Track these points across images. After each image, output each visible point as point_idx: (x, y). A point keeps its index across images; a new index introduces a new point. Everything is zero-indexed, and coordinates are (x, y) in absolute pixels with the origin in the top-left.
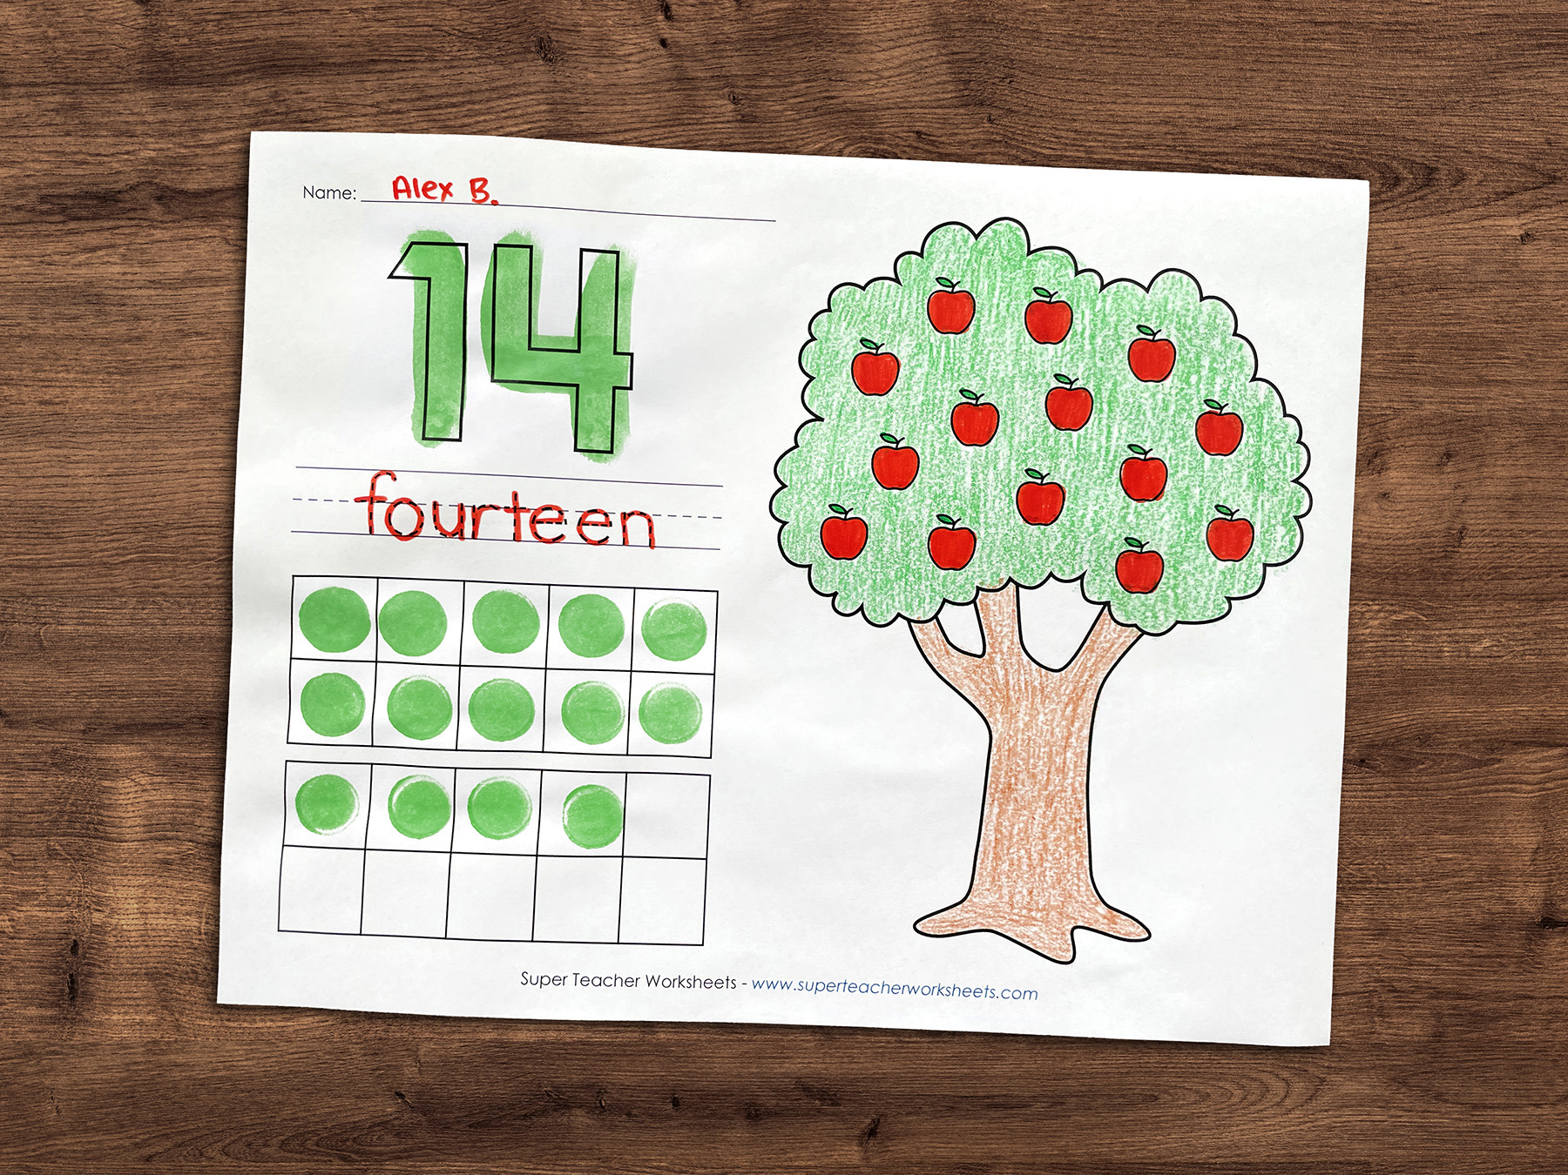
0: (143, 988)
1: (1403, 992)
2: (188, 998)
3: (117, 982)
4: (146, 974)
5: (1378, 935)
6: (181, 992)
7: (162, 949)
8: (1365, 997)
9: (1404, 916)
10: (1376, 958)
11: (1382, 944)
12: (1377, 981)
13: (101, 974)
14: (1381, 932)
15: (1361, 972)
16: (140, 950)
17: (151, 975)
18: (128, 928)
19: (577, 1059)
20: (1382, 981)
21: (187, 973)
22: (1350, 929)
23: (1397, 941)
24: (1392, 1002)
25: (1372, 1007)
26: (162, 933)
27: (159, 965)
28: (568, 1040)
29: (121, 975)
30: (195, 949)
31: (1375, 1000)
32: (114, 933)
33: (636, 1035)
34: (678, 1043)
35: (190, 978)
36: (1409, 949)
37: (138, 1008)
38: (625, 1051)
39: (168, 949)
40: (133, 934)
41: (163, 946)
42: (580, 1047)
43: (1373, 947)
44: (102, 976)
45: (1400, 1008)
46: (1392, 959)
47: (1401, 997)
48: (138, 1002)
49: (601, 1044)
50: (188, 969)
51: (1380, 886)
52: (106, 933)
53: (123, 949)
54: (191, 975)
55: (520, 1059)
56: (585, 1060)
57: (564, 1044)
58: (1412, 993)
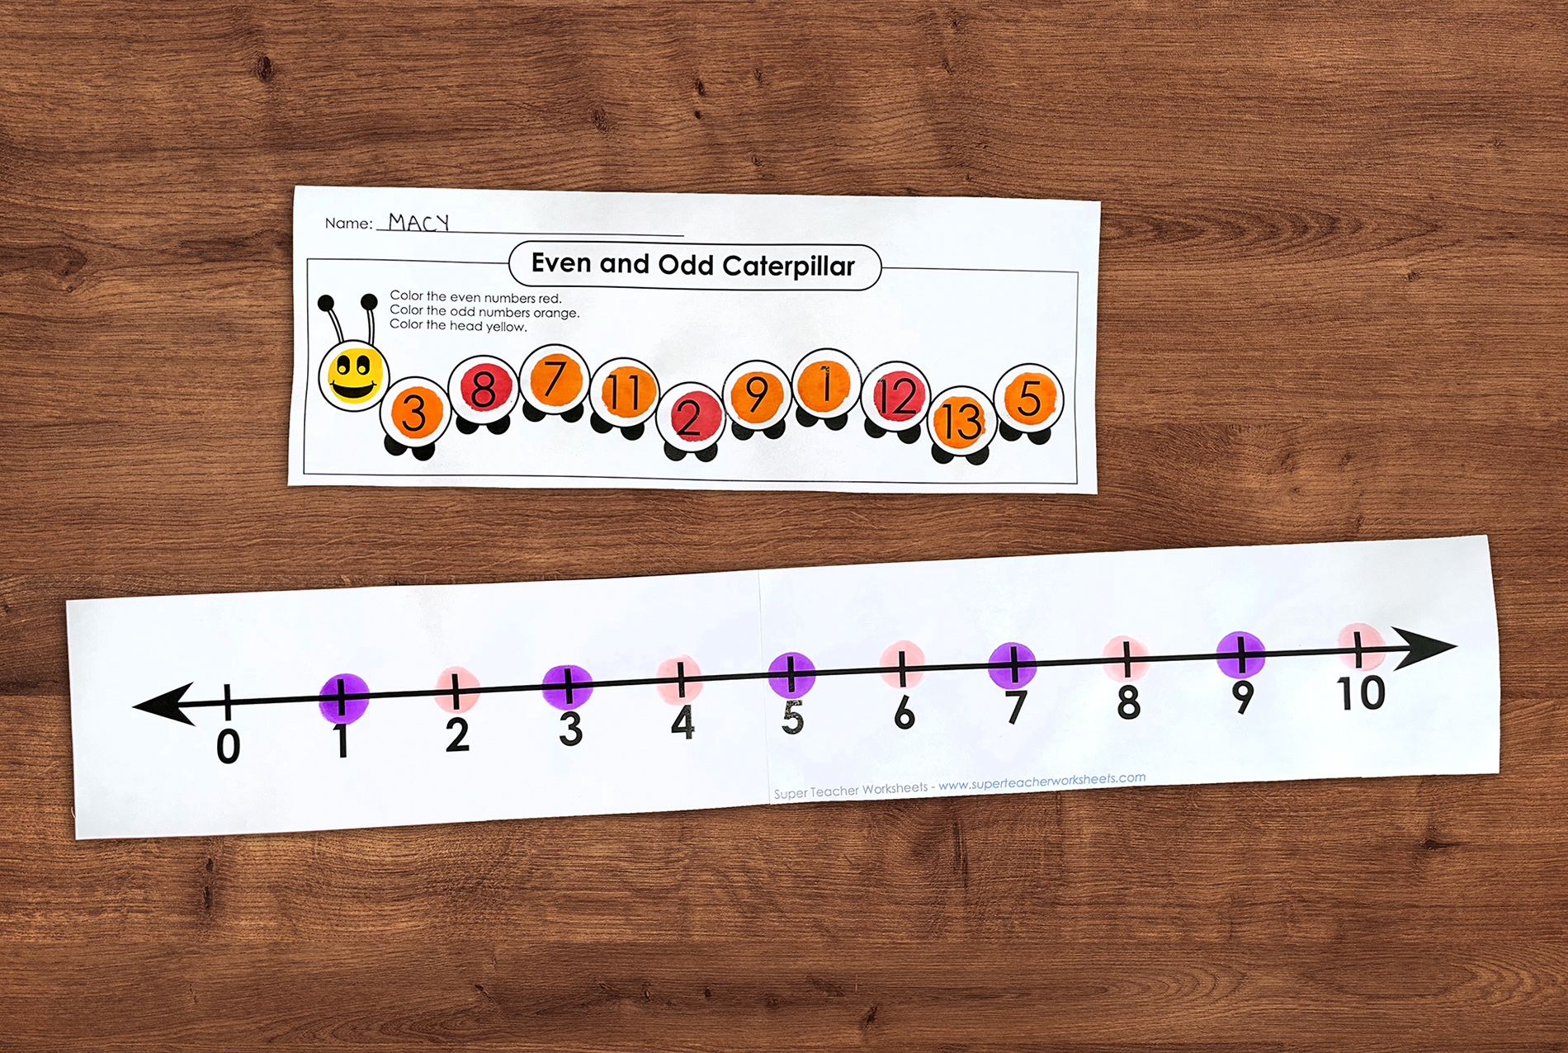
0: (266, 899)
1: (1310, 902)
2: (303, 907)
3: (245, 894)
4: (268, 887)
5: (1290, 854)
6: (298, 902)
7: (282, 866)
8: (1279, 906)
9: (1311, 839)
10: (1288, 874)
11: (1293, 863)
12: (1289, 892)
13: (232, 887)
14: (1293, 852)
15: (1275, 885)
16: (264, 867)
17: (273, 888)
18: (254, 849)
19: (626, 958)
20: (1293, 893)
21: (303, 886)
22: (1267, 850)
23: (1306, 859)
24: (1302, 910)
25: (1285, 914)
26: (282, 853)
27: (280, 880)
28: (619, 942)
29: (248, 887)
30: (309, 866)
31: (1288, 909)
32: (242, 853)
33: (675, 937)
34: (710, 944)
35: (305, 891)
36: (1315, 866)
37: (262, 916)
38: (666, 951)
39: (287, 866)
40: (258, 854)
41: (283, 864)
42: (629, 947)
43: (1287, 864)
44: (233, 889)
45: (1308, 915)
46: (1302, 875)
47: (1309, 906)
48: (262, 910)
49: (646, 945)
50: (304, 883)
51: (1292, 814)
52: (235, 853)
53: (250, 866)
54: (306, 888)
55: (579, 957)
56: (632, 958)
57: (615, 945)
58: (1319, 902)
